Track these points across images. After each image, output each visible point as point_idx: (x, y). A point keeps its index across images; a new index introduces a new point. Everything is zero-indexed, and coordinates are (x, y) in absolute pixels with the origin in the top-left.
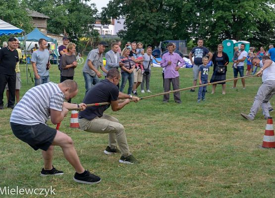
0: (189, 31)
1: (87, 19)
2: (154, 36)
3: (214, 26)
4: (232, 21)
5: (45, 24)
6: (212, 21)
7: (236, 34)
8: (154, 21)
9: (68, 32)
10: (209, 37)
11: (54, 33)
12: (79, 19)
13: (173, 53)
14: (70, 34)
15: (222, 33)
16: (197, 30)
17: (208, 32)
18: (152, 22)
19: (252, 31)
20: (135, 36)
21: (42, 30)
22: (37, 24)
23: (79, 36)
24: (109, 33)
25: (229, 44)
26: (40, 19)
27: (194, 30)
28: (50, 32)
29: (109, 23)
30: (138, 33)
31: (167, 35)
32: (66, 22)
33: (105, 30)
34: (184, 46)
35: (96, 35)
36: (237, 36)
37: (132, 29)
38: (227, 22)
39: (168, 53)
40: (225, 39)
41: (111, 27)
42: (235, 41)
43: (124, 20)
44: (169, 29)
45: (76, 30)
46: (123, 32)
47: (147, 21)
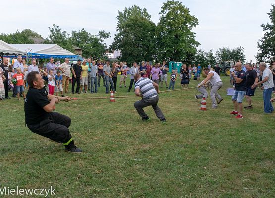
0: (153, 57)
1: (102, 51)
3: (165, 55)
4: (174, 52)
5: (81, 53)
6: (164, 52)
8: (136, 52)
9: (92, 57)
11: (85, 57)
12: (98, 50)
16: (157, 56)
19: (184, 58)
20: (126, 59)
21: (80, 56)
24: (111, 58)
26: (78, 50)
27: (155, 57)
28: (83, 57)
29: (113, 53)
31: (142, 59)
32: (91, 52)
33: (109, 56)
35: (106, 59)
36: (176, 60)
37: (125, 56)
38: (172, 53)
41: (112, 55)
42: (175, 63)
43: (120, 51)
44: (143, 56)
45: (96, 56)
46: (120, 57)
47: (132, 52)
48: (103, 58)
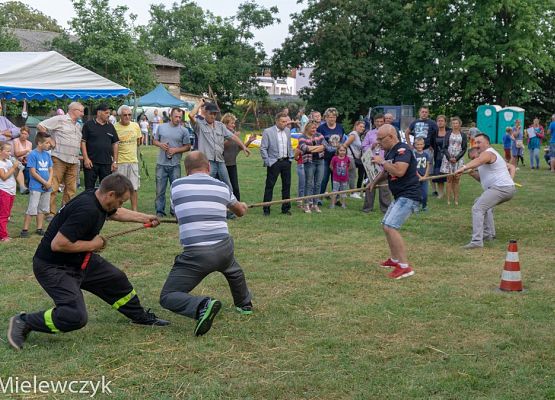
0: (421, 90)
1: (247, 69)
2: (361, 99)
3: (465, 79)
4: (494, 73)
5: (177, 77)
6: (460, 74)
7: (502, 95)
8: (361, 72)
9: (215, 91)
10: (455, 100)
11: (192, 92)
12: (234, 69)
14: (220, 94)
15: (478, 94)
16: (434, 87)
18: (357, 73)
19: (530, 91)
20: (329, 97)
21: (171, 87)
22: (163, 77)
23: (234, 97)
24: (287, 92)
25: (488, 113)
26: (168, 68)
27: (430, 88)
28: (184, 90)
29: (286, 75)
30: (333, 93)
32: (212, 74)
33: (280, 86)
34: (411, 115)
35: (262, 96)
36: (503, 98)
37: (324, 86)
38: (487, 75)
40: (483, 103)
41: (290, 81)
42: (498, 108)
43: (311, 70)
44: (387, 86)
45: (229, 87)
46: (308, 90)
47: (349, 72)
48: (250, 93)
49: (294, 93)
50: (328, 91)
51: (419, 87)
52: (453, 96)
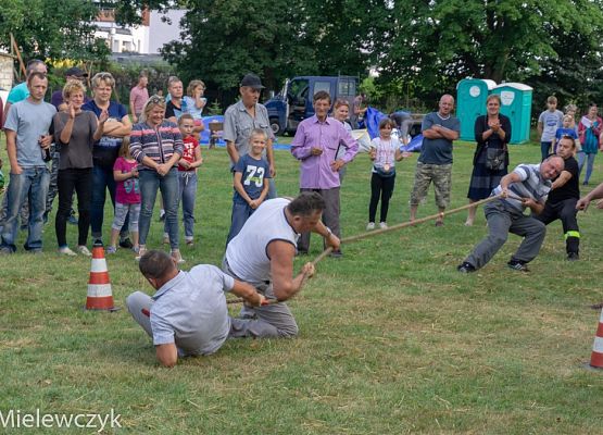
0: (363, 51)
1: (76, 8)
2: (267, 62)
3: (433, 39)
6: (428, 26)
7: (495, 63)
9: (20, 42)
10: (417, 69)
12: (54, 8)
13: (328, 120)
14: (28, 49)
15: (456, 60)
16: (386, 48)
17: (416, 55)
18: (262, 20)
19: (540, 57)
20: (213, 59)
23: (52, 55)
24: (132, 49)
25: (475, 91)
27: (378, 48)
30: (220, 52)
31: (303, 59)
33: (121, 38)
34: (352, 92)
35: (99, 53)
36: (496, 68)
37: (206, 41)
39: (315, 118)
40: (463, 76)
42: (491, 84)
43: (182, 13)
44: (309, 41)
46: (178, 46)
47: (249, 18)
48: (78, 48)
49: (143, 50)
50: (213, 49)
51: (360, 46)
52: (414, 62)
